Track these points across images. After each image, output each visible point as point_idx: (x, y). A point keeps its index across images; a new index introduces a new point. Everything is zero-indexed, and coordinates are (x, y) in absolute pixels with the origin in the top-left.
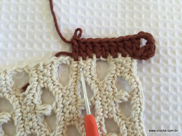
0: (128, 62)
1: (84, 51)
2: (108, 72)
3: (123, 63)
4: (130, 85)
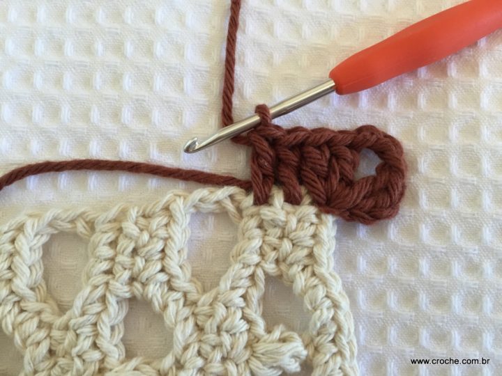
0: (307, 225)
2: (231, 259)
3: (289, 225)
4: (310, 308)
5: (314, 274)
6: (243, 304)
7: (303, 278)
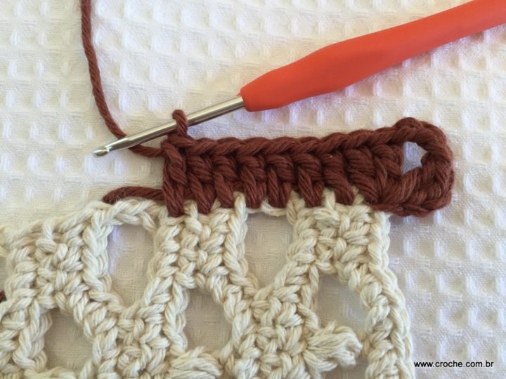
0: (360, 224)
1: (203, 183)
2: (287, 257)
3: (342, 225)
4: (366, 305)
5: (369, 272)
6: (297, 300)
7: (359, 276)
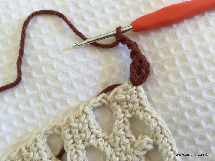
0: (134, 95)
2: (114, 119)
3: (128, 99)
4: (148, 124)
5: (145, 111)
6: (125, 133)
7: (142, 114)
